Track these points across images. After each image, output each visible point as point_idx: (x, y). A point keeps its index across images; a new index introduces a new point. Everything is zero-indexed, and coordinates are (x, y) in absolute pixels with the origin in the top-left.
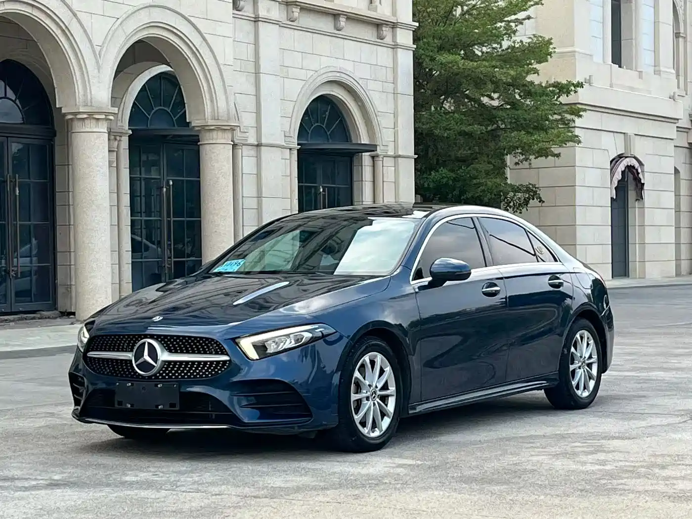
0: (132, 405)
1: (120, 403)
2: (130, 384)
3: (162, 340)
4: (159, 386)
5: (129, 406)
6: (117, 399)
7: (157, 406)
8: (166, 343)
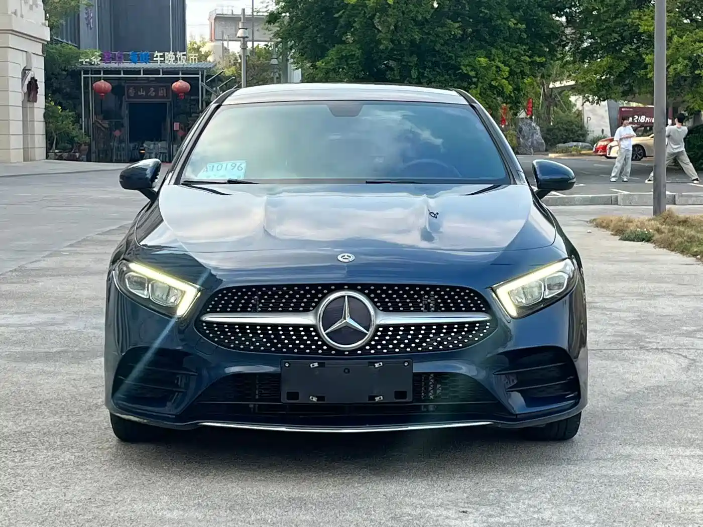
0: (319, 398)
1: (293, 395)
2: (316, 365)
3: (371, 292)
4: (377, 365)
5: (315, 399)
6: (285, 389)
7: (372, 398)
8: (378, 296)
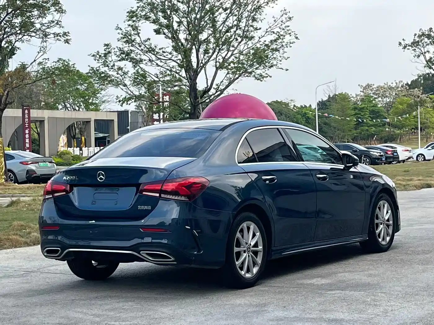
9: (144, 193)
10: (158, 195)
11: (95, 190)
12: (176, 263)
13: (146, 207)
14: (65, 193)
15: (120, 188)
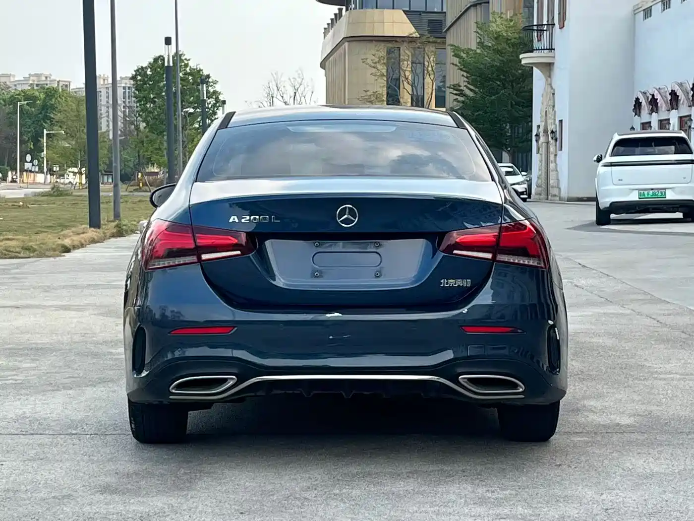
9: (455, 252)
10: (489, 256)
11: (317, 246)
12: (523, 396)
13: (459, 282)
14: (239, 252)
15: (384, 242)
